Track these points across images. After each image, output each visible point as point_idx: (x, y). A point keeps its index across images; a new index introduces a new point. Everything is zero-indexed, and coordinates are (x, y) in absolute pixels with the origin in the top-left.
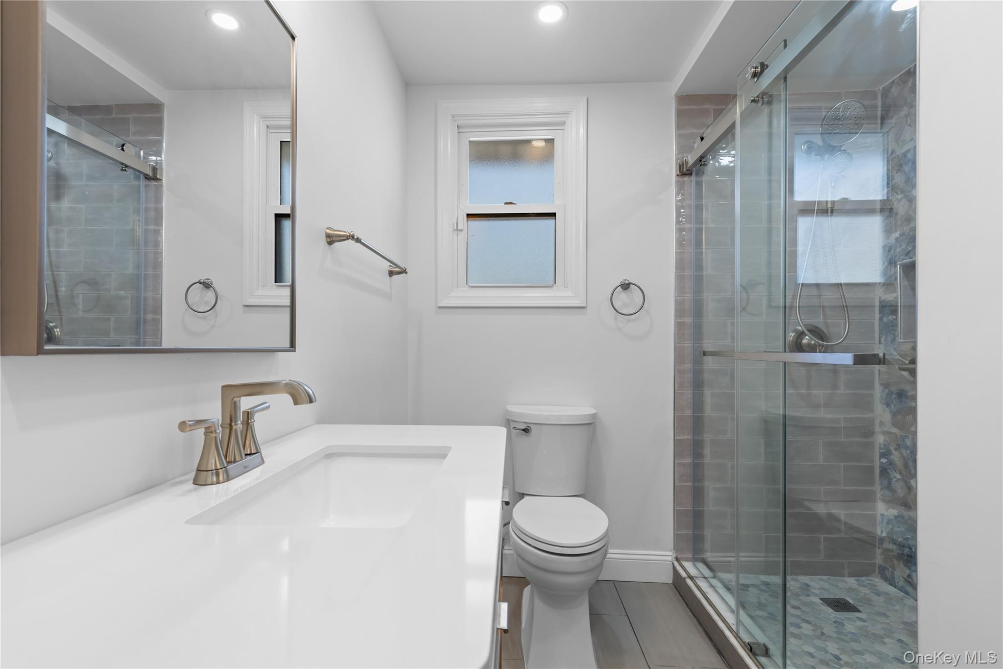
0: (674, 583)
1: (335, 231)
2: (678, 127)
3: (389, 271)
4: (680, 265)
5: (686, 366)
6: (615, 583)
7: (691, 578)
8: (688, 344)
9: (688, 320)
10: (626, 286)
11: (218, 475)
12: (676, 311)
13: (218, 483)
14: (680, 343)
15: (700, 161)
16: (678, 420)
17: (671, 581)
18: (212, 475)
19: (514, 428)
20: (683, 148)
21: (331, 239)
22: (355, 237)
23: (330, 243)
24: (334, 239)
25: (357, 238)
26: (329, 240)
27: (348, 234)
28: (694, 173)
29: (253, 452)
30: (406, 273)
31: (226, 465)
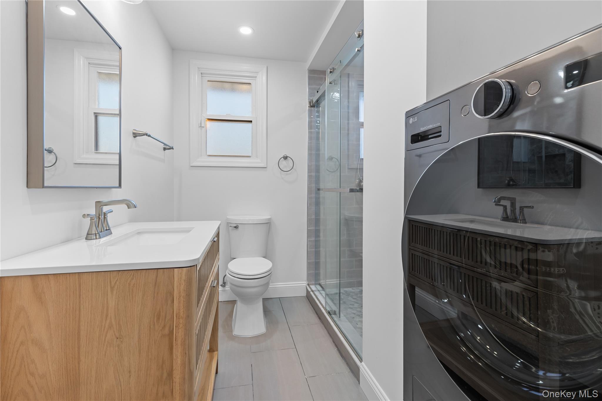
0: (307, 296)
1: (137, 131)
2: (309, 84)
3: (164, 148)
4: (310, 149)
5: (312, 195)
6: (280, 298)
7: (312, 291)
8: (313, 185)
9: (313, 174)
10: (285, 158)
11: (96, 235)
12: (308, 170)
13: (96, 239)
14: (310, 185)
15: (317, 102)
16: (309, 220)
17: (305, 295)
18: (94, 235)
19: (230, 226)
20: (311, 94)
21: (135, 135)
22: (148, 134)
23: (135, 137)
24: (137, 135)
25: (149, 135)
26: (134, 135)
27: (144, 133)
28: (315, 106)
29: (107, 229)
30: (173, 149)
31: (99, 232)
